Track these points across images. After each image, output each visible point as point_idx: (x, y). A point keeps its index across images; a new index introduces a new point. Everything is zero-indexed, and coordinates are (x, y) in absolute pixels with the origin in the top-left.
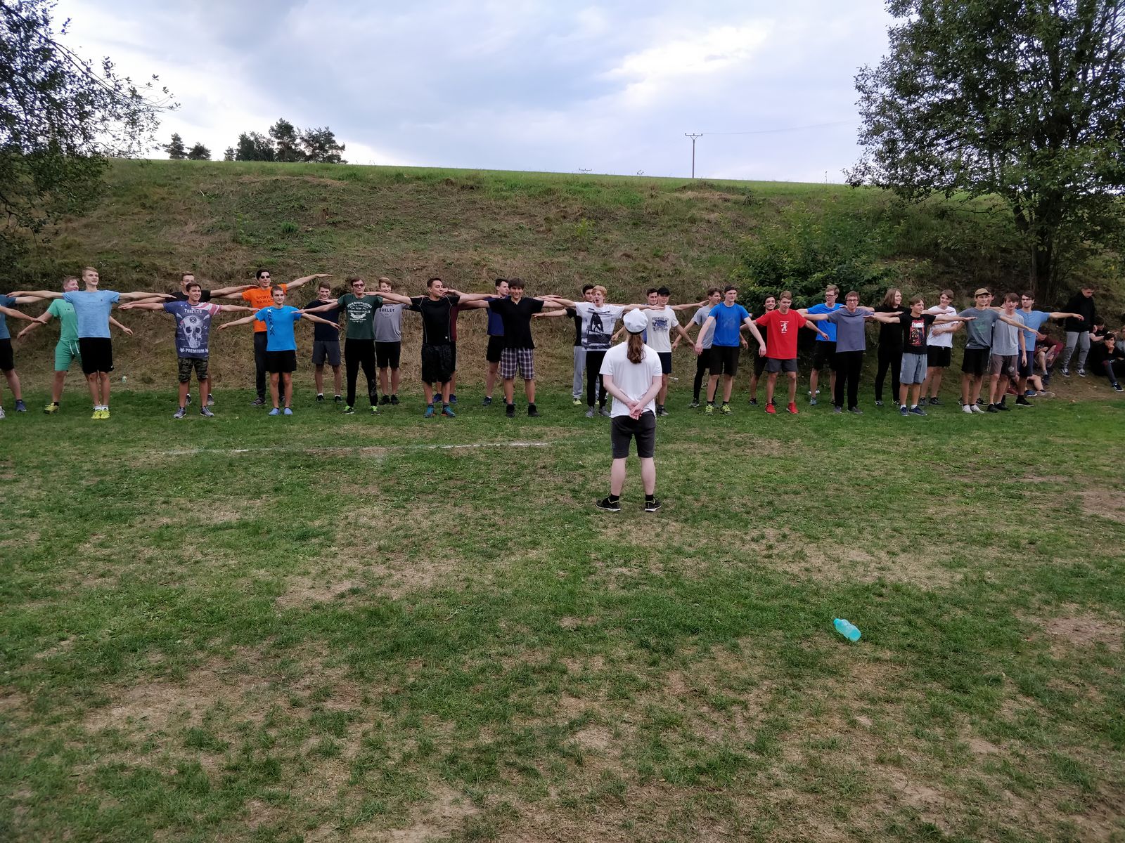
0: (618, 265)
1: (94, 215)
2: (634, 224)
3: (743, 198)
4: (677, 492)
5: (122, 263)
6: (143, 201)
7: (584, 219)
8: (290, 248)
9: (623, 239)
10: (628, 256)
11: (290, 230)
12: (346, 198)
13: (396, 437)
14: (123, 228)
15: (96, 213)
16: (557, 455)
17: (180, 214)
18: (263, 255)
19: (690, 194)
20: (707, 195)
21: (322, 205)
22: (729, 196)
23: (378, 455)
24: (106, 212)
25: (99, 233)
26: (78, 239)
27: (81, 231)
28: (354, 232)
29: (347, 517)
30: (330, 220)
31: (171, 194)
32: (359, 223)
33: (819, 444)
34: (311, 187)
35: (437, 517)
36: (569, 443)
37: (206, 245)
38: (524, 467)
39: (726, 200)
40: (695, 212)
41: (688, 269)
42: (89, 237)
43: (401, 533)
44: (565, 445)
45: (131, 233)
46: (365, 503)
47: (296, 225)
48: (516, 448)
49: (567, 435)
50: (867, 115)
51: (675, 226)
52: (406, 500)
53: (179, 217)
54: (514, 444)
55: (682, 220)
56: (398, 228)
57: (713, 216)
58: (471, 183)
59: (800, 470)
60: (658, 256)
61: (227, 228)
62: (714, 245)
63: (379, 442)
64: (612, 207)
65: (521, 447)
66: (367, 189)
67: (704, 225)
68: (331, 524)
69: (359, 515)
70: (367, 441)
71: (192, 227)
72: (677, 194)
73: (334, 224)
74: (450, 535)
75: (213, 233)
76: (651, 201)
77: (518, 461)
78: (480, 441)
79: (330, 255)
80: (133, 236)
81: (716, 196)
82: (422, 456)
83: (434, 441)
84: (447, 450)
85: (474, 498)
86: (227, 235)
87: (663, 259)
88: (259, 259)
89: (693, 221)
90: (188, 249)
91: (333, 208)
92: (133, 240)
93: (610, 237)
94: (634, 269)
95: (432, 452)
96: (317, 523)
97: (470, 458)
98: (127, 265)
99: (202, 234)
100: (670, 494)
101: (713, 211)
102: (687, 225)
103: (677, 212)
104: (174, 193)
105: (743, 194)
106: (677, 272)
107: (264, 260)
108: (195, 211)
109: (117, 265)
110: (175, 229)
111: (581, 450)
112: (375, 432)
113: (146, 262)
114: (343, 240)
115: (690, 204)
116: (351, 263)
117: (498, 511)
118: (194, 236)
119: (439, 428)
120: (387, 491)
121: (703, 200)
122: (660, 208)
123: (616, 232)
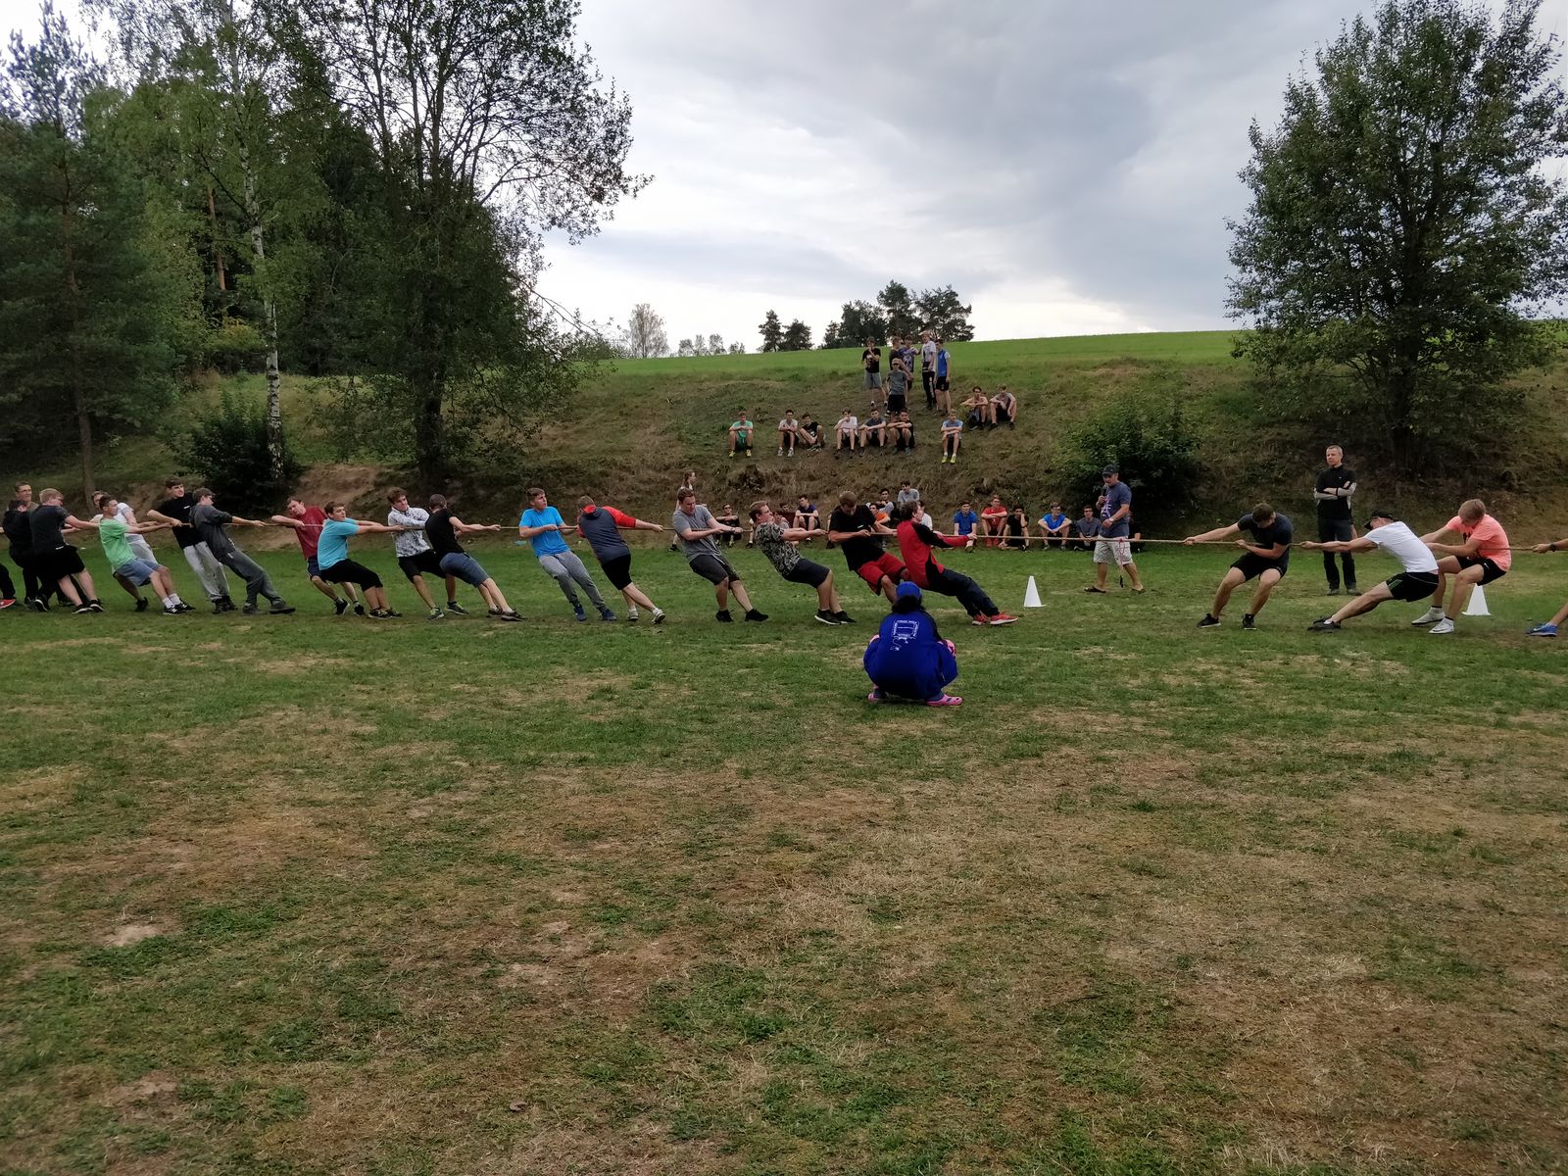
6: (622, 409)
12: (780, 398)
14: (603, 432)
15: (587, 420)
17: (646, 419)
20: (1119, 371)
22: (1141, 371)
24: (593, 420)
25: (584, 437)
26: (567, 443)
30: (760, 418)
31: (644, 402)
39: (1135, 374)
51: (1065, 404)
55: (1075, 398)
66: (801, 388)
72: (1088, 372)
73: (762, 421)
75: (666, 433)
76: (1055, 381)
80: (608, 438)
81: (1127, 372)
91: (765, 408)
92: (607, 441)
99: (657, 435)
102: (1076, 404)
103: (1074, 390)
108: (659, 415)
115: (1095, 381)
118: (651, 437)
121: (1111, 375)
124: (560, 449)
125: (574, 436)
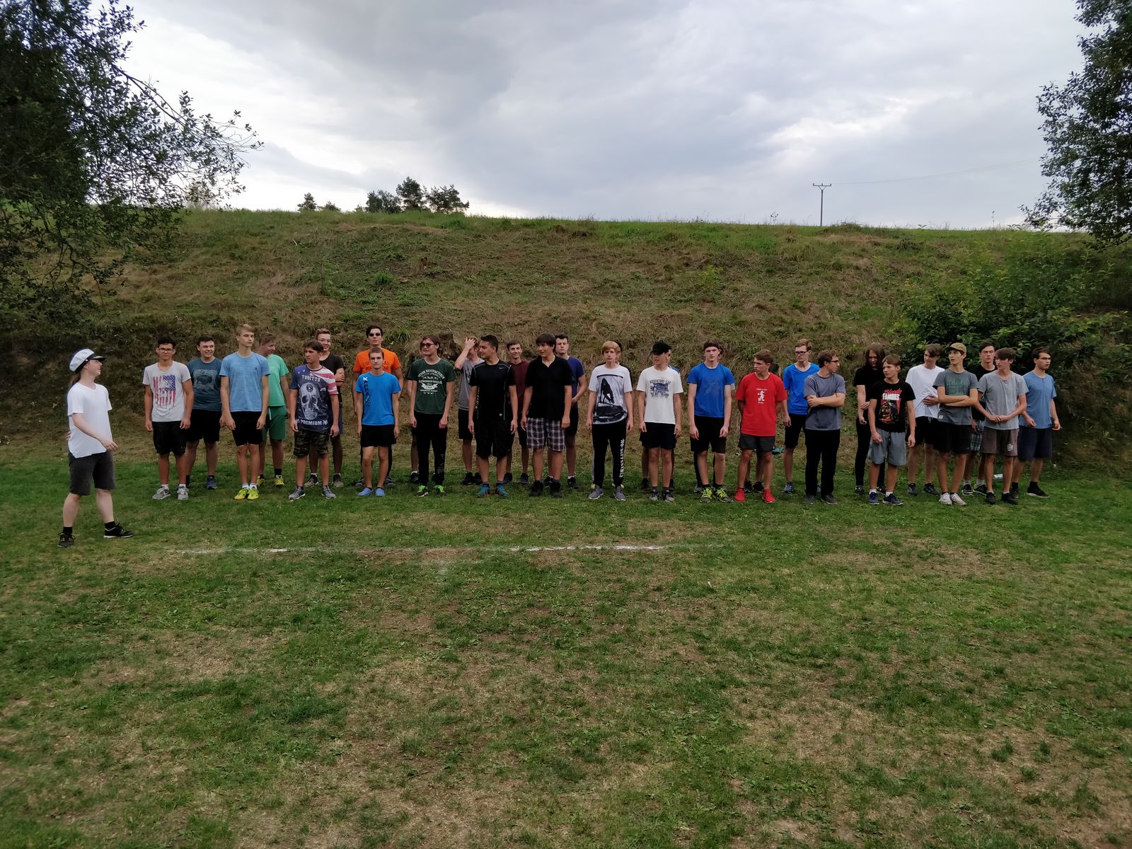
0: (749, 317)
1: (181, 266)
2: (768, 271)
3: (897, 242)
4: (852, 645)
5: (200, 318)
6: (233, 251)
7: (710, 266)
8: (381, 301)
9: (756, 288)
10: (761, 307)
11: (383, 282)
12: (447, 247)
13: (473, 532)
14: (209, 279)
15: (184, 263)
16: (676, 567)
17: (269, 264)
18: (352, 308)
19: (833, 238)
20: (853, 238)
21: (422, 255)
22: (879, 240)
23: (442, 561)
24: (193, 263)
25: (183, 285)
26: (158, 292)
27: (164, 284)
28: (452, 283)
29: (373, 678)
30: (428, 271)
31: (262, 243)
32: (458, 274)
33: (1034, 558)
34: (411, 235)
35: (499, 683)
36: (691, 547)
37: (291, 298)
38: (631, 588)
39: (876, 244)
40: (840, 258)
41: (835, 323)
42: (171, 289)
43: (442, 714)
44: (685, 550)
45: (215, 285)
46: (406, 649)
47: (390, 276)
48: (621, 553)
49: (689, 534)
50: (1054, 141)
51: (817, 273)
52: (463, 646)
53: (267, 268)
54: (620, 547)
55: (825, 267)
56: (500, 279)
57: (862, 262)
58: (583, 229)
59: (1023, 606)
60: (797, 307)
61: (317, 279)
62: (865, 294)
63: (450, 540)
64: (743, 253)
65: (628, 552)
66: (470, 238)
67: (852, 272)
68: (347, 691)
69: (390, 675)
70: (437, 539)
71: (280, 278)
72: (818, 238)
73: (432, 275)
74: (514, 722)
75: (301, 285)
76: (788, 245)
77: (623, 576)
78: (576, 540)
79: (425, 309)
80: (217, 289)
81: (864, 240)
82: (498, 565)
83: (519, 540)
84: (533, 555)
85: (558, 646)
86: (315, 287)
87: (804, 310)
88: (346, 313)
89: (838, 267)
90: (272, 302)
91: (432, 258)
92: (216, 293)
93: (739, 285)
94: (769, 322)
95: (513, 559)
96: (330, 687)
97: (561, 569)
98: (204, 319)
99: (289, 286)
100: (843, 648)
101: (862, 256)
102: (831, 273)
103: (819, 257)
104: (266, 243)
105: (897, 238)
106: (822, 327)
107: (352, 314)
108: (286, 261)
109: (194, 319)
110: (262, 281)
111: (708, 559)
112: (449, 524)
113: (224, 316)
114: (438, 292)
115: (834, 248)
116: (446, 317)
117: (590, 675)
118: (280, 288)
119: (528, 520)
120: (441, 627)
121: (849, 244)
122: (799, 253)
123: (747, 281)
124: (148, 300)
125: (167, 283)
